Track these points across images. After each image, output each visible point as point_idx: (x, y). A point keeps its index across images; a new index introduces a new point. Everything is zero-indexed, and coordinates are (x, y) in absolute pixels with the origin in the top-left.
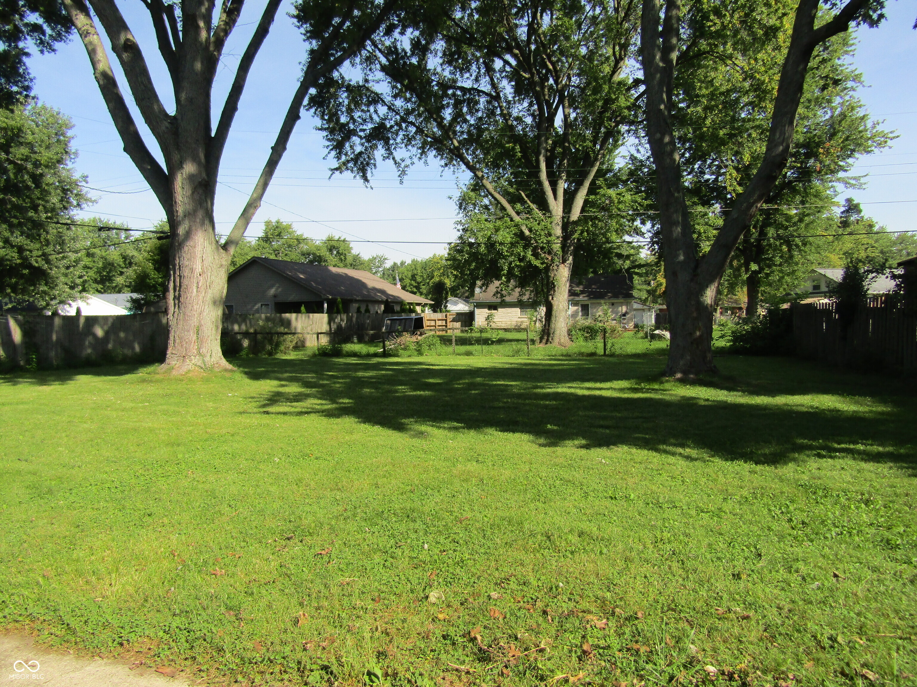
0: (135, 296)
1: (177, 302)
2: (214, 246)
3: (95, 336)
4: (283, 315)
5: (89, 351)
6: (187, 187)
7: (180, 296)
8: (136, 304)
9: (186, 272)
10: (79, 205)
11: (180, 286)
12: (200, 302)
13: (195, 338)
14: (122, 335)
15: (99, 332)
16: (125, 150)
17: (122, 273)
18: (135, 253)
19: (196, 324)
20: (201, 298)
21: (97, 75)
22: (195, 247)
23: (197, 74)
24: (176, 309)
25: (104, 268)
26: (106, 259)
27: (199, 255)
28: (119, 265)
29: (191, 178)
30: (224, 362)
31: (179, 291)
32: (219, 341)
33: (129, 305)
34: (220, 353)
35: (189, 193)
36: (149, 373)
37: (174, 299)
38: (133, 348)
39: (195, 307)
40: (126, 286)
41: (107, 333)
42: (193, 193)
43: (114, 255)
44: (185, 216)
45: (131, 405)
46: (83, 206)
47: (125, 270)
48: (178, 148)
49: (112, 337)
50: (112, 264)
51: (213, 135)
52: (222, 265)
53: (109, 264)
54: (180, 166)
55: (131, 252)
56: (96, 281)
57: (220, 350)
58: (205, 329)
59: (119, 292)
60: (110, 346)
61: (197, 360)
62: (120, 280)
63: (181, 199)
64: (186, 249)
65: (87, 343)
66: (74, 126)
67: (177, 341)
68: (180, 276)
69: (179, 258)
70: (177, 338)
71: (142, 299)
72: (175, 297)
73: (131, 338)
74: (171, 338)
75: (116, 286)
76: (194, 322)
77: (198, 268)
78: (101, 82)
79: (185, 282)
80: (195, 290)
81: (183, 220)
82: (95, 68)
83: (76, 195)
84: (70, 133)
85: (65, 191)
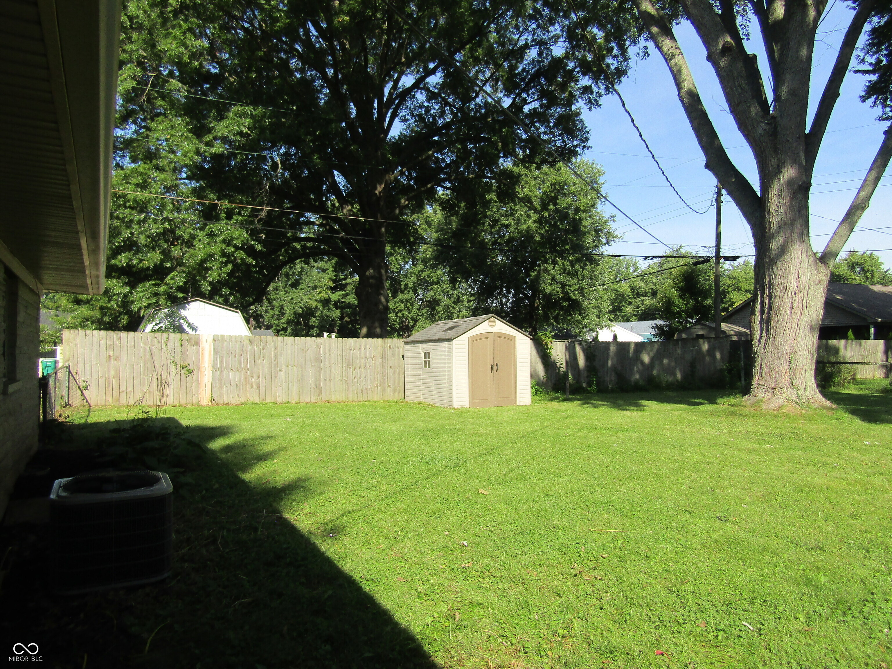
0: (660, 322)
1: (764, 325)
2: (811, 259)
3: (642, 362)
4: (830, 342)
5: (637, 376)
6: (784, 193)
7: (769, 319)
8: (660, 331)
9: (778, 291)
10: (608, 242)
11: (770, 307)
12: (795, 325)
13: (786, 367)
14: (666, 361)
15: (646, 358)
16: (707, 166)
17: (630, 303)
18: (642, 284)
19: (789, 351)
20: (796, 320)
21: (682, 94)
22: (790, 262)
23: (802, 61)
24: (764, 334)
25: (615, 299)
26: (617, 291)
27: (794, 271)
28: (628, 296)
29: (790, 183)
30: (819, 397)
31: (769, 313)
32: (813, 371)
33: (654, 332)
34: (815, 387)
35: (786, 200)
36: (733, 405)
37: (761, 323)
38: (675, 375)
39: (788, 331)
40: (634, 315)
41: (652, 360)
42: (792, 199)
43: (624, 287)
44: (780, 227)
45: (753, 446)
46: (611, 243)
47: (633, 300)
48: (776, 151)
49: (657, 363)
50: (623, 296)
51: (807, 132)
52: (820, 282)
53: (620, 295)
54: (778, 171)
55: (638, 283)
56: (610, 312)
57: (814, 382)
58: (799, 357)
59: (628, 320)
60: (655, 372)
61: (790, 393)
62: (629, 309)
63: (775, 208)
64: (779, 264)
65: (636, 369)
66: (604, 173)
67: (765, 370)
68: (770, 297)
69: (770, 276)
70: (764, 367)
71: (667, 326)
72: (762, 320)
73: (673, 364)
74: (758, 366)
75: (625, 315)
76: (786, 349)
77: (793, 287)
78: (686, 101)
79: (776, 302)
80: (788, 312)
81: (778, 232)
82: (679, 88)
83: (606, 234)
84: (601, 180)
85: (597, 231)
